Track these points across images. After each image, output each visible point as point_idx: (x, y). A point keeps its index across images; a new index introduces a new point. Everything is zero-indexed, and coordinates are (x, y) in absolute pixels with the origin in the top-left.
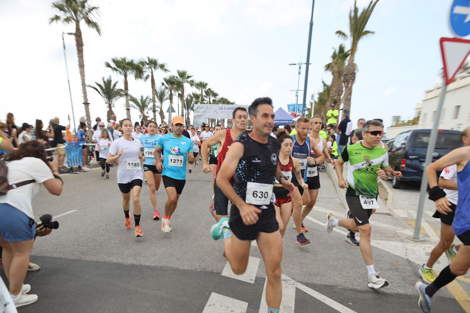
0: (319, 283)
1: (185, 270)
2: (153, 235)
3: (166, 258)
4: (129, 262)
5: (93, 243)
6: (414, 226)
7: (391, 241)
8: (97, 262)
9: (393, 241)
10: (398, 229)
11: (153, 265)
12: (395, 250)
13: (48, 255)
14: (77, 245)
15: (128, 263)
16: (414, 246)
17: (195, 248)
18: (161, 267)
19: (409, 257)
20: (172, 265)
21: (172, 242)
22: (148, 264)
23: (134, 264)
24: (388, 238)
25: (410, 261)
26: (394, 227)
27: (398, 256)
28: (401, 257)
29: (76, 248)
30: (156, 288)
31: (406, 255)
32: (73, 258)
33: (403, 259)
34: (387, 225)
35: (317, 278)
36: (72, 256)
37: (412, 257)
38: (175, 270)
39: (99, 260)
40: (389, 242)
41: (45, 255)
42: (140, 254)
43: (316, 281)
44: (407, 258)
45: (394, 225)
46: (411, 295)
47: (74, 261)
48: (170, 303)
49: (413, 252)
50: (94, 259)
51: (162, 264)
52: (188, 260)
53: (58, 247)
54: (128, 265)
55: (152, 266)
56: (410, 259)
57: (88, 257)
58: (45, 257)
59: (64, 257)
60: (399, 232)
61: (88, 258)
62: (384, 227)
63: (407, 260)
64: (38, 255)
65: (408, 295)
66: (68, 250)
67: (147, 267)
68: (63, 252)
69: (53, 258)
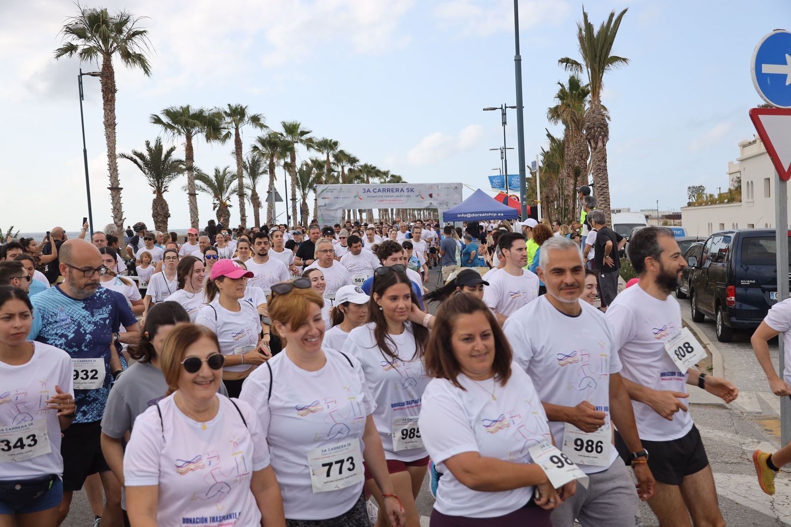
6: (779, 434)
7: (736, 473)
9: (741, 474)
10: (746, 441)
12: (747, 495)
16: (787, 485)
19: (780, 514)
24: (729, 466)
25: (782, 522)
26: (737, 438)
27: (757, 512)
28: (762, 514)
31: (773, 508)
33: (769, 518)
34: (721, 434)
37: (787, 513)
40: (732, 476)
44: (776, 517)
45: (737, 433)
49: (785, 501)
56: (782, 519)
60: (749, 449)
62: (717, 439)
63: (777, 520)
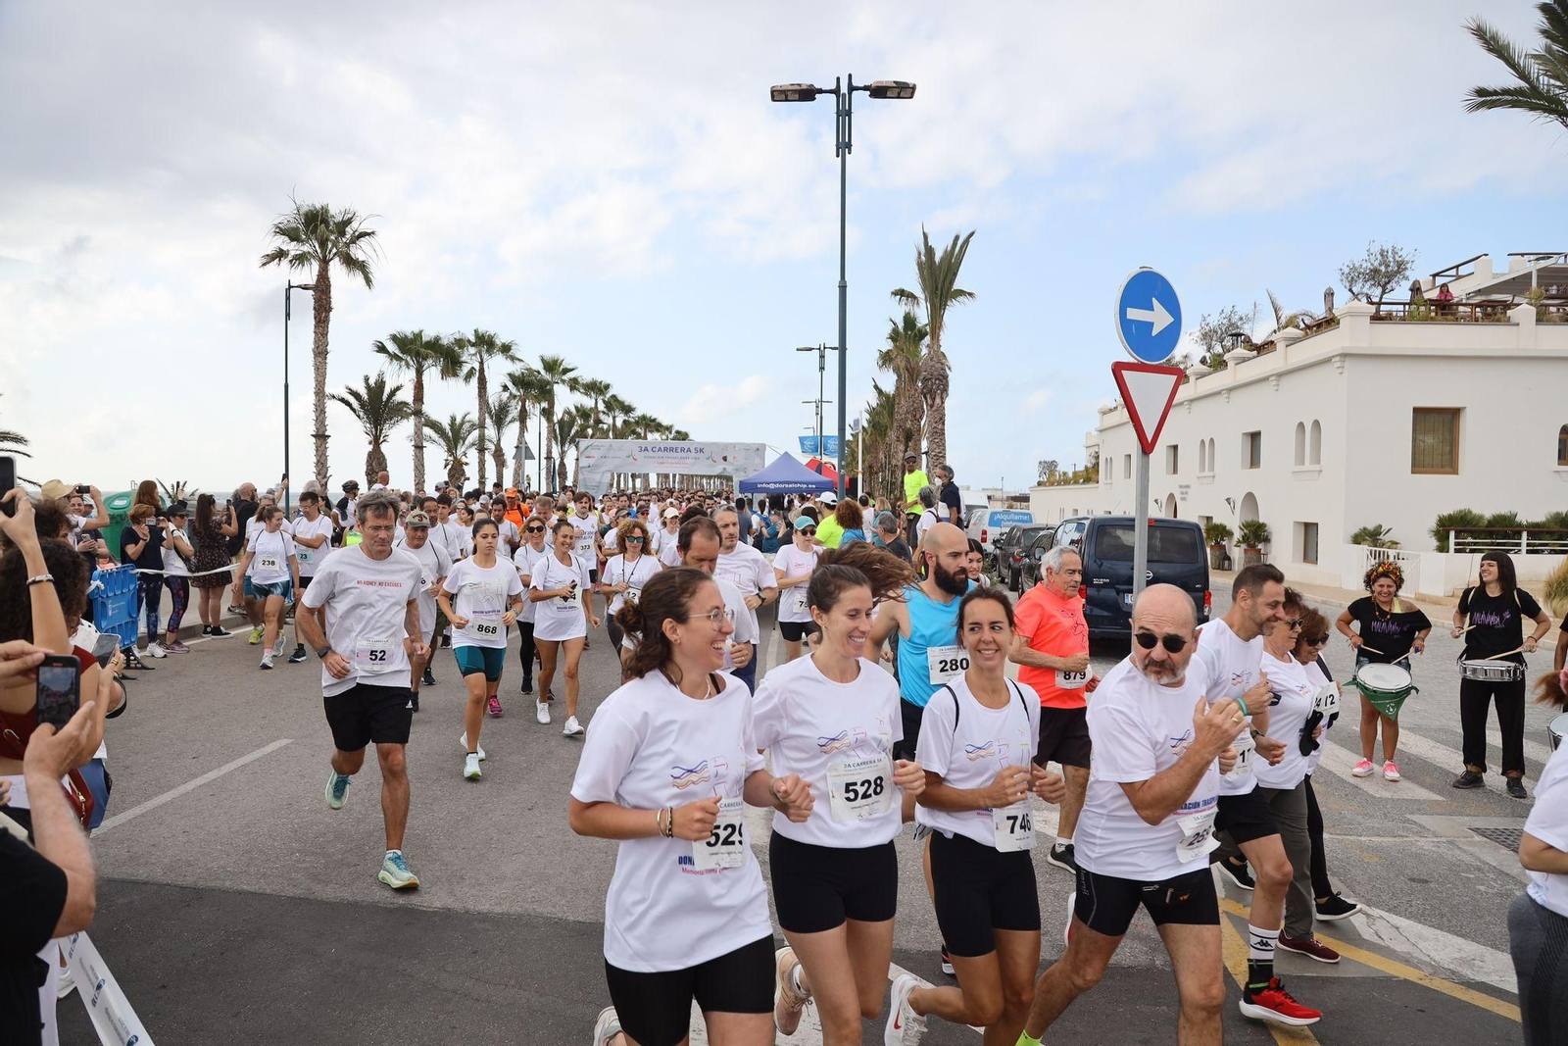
0: (915, 946)
1: (579, 922)
2: (490, 815)
3: (530, 887)
4: (438, 904)
5: (339, 846)
8: (356, 903)
11: (498, 909)
13: (228, 884)
14: (298, 851)
15: (435, 905)
17: (601, 855)
18: (520, 916)
20: (546, 910)
21: (539, 837)
22: (484, 907)
23: (449, 910)
29: (298, 861)
30: (513, 982)
32: (290, 892)
35: (909, 933)
36: (289, 885)
38: (556, 922)
39: (358, 899)
41: (218, 884)
42: (462, 878)
43: (908, 942)
46: (1129, 967)
47: (296, 901)
48: (553, 1024)
50: (346, 894)
51: (521, 907)
52: (586, 891)
53: (251, 858)
54: (435, 913)
55: (498, 914)
57: (328, 889)
58: (219, 889)
59: (268, 891)
61: (329, 893)
64: (201, 884)
65: (1123, 968)
66: (277, 868)
67: (484, 918)
68: (264, 875)
69: (240, 893)
